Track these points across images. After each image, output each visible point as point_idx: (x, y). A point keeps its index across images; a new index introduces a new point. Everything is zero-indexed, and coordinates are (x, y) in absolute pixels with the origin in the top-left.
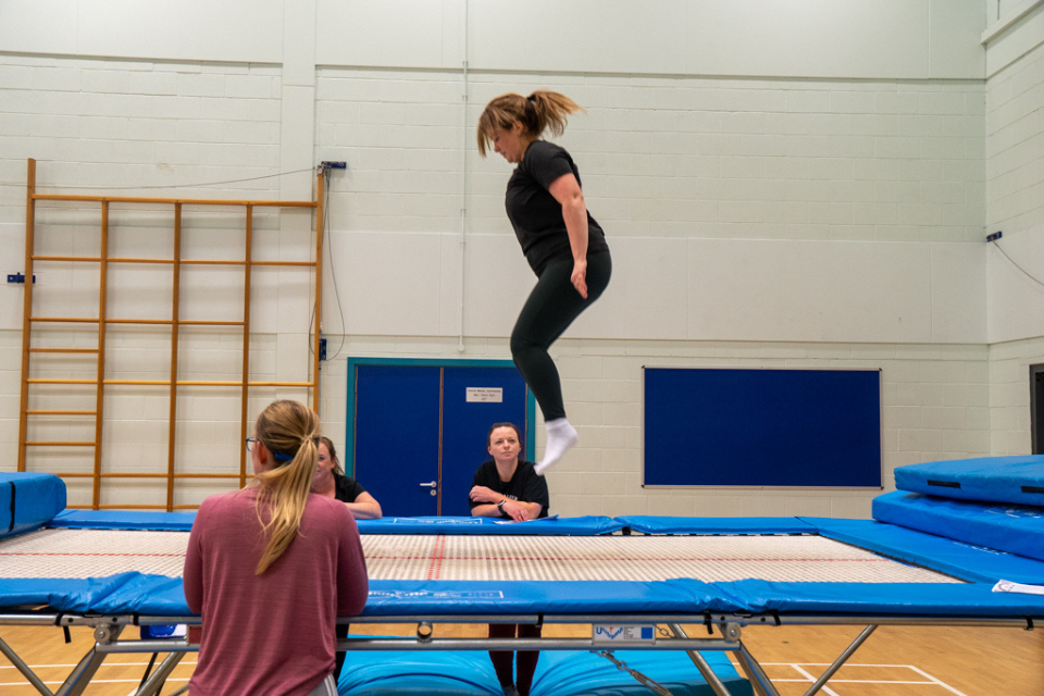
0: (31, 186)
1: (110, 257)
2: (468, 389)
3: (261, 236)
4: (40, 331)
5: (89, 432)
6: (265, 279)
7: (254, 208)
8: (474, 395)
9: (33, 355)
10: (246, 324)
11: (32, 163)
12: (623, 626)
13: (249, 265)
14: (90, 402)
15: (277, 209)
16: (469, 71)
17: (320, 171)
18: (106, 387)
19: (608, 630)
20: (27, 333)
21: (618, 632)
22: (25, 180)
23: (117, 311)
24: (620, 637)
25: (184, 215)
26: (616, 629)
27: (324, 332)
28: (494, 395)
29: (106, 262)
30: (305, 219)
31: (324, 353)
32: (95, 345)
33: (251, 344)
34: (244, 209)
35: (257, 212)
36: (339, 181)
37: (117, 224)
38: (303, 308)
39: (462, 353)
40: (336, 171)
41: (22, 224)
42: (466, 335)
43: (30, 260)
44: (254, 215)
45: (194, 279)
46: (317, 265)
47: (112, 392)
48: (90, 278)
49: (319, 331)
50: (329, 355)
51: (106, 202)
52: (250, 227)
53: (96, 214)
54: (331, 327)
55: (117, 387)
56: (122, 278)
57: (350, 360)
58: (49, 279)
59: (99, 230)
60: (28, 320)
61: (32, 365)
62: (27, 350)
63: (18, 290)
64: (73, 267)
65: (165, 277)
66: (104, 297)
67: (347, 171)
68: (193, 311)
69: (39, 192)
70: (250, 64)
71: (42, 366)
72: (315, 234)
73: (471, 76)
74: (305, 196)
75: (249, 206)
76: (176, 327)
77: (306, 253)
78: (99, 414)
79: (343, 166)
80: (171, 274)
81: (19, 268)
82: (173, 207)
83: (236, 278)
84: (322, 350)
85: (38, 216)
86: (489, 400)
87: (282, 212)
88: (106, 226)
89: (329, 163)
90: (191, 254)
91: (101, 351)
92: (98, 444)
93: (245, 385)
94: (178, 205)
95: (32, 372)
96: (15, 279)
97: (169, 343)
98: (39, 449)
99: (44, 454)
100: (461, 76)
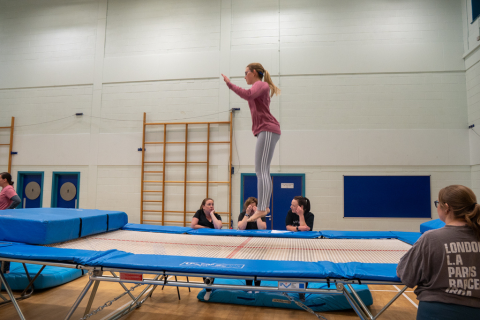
0: (144, 121)
1: (167, 142)
2: (282, 184)
3: (213, 133)
4: (147, 166)
5: (160, 198)
6: (214, 148)
7: (210, 125)
8: (284, 186)
9: (145, 173)
10: (208, 162)
11: (145, 114)
12: (291, 283)
13: (209, 143)
14: (160, 188)
15: (218, 124)
16: (280, 76)
17: (231, 111)
18: (165, 183)
19: (285, 284)
20: (143, 166)
21: (289, 285)
22: (143, 119)
23: (169, 159)
24: (290, 287)
25: (188, 128)
26: (288, 284)
27: (233, 165)
28: (291, 186)
29: (165, 144)
30: (227, 127)
31: (233, 172)
32: (162, 170)
33: (209, 169)
34: (207, 125)
35: (211, 126)
36: (237, 114)
37: (169, 131)
38: (226, 157)
39: (279, 171)
40: (236, 111)
41: (142, 133)
42: (281, 165)
43: (144, 144)
44: (210, 127)
45: (192, 148)
46: (231, 143)
47: (167, 185)
48: (160, 149)
49: (231, 165)
50: (235, 172)
51: (165, 125)
52: (209, 131)
53: (162, 129)
54: (235, 163)
55: (168, 183)
56: (170, 148)
57: (242, 174)
58: (150, 149)
59: (163, 133)
60: (143, 162)
61: (144, 177)
62: (143, 172)
63: (140, 153)
64: (156, 146)
65: (183, 148)
66: (165, 154)
67: (240, 111)
68: (191, 158)
69: (147, 122)
70: (209, 78)
71: (147, 177)
72: (230, 132)
73: (281, 78)
74: (227, 120)
75: (209, 124)
76: (186, 164)
77: (227, 139)
78: (163, 192)
79: (239, 109)
80: (184, 147)
81: (141, 147)
82: (185, 125)
83: (205, 147)
84: (232, 171)
85: (147, 130)
86: (289, 187)
87: (219, 125)
88: (165, 132)
89: (234, 109)
90: (191, 140)
91: (164, 172)
92: (163, 202)
93: (208, 183)
94: (187, 124)
95: (144, 179)
96: (140, 150)
97: (184, 169)
98: (147, 203)
99: (148, 204)
100: (278, 78)
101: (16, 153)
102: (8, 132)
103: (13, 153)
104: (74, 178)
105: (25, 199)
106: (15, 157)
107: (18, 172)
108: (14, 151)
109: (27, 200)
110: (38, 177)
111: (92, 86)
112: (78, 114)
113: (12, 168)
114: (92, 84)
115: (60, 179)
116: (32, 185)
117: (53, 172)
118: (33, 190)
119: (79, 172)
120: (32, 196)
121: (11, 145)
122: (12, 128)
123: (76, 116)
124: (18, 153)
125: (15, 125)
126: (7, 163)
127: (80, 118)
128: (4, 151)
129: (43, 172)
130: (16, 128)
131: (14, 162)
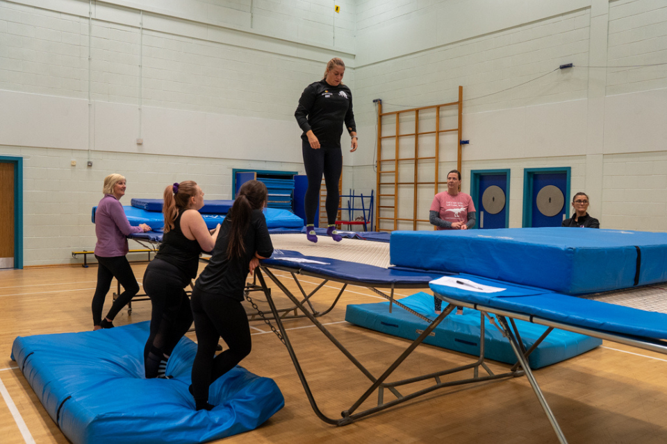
101: (467, 142)
102: (454, 112)
103: (463, 143)
104: (560, 178)
105: (482, 213)
106: (466, 148)
107: (472, 171)
108: (464, 139)
109: (486, 214)
110: (500, 179)
111: (588, 10)
112: (563, 67)
113: (462, 166)
114: (590, 7)
115: (535, 179)
116: (492, 191)
117: (525, 169)
118: (494, 199)
119: (570, 168)
120: (494, 209)
121: (460, 130)
122: (460, 104)
123: (560, 70)
124: (470, 142)
125: (464, 99)
126: (456, 158)
127: (568, 74)
128: (450, 140)
129: (509, 170)
130: (466, 104)
131: (465, 157)
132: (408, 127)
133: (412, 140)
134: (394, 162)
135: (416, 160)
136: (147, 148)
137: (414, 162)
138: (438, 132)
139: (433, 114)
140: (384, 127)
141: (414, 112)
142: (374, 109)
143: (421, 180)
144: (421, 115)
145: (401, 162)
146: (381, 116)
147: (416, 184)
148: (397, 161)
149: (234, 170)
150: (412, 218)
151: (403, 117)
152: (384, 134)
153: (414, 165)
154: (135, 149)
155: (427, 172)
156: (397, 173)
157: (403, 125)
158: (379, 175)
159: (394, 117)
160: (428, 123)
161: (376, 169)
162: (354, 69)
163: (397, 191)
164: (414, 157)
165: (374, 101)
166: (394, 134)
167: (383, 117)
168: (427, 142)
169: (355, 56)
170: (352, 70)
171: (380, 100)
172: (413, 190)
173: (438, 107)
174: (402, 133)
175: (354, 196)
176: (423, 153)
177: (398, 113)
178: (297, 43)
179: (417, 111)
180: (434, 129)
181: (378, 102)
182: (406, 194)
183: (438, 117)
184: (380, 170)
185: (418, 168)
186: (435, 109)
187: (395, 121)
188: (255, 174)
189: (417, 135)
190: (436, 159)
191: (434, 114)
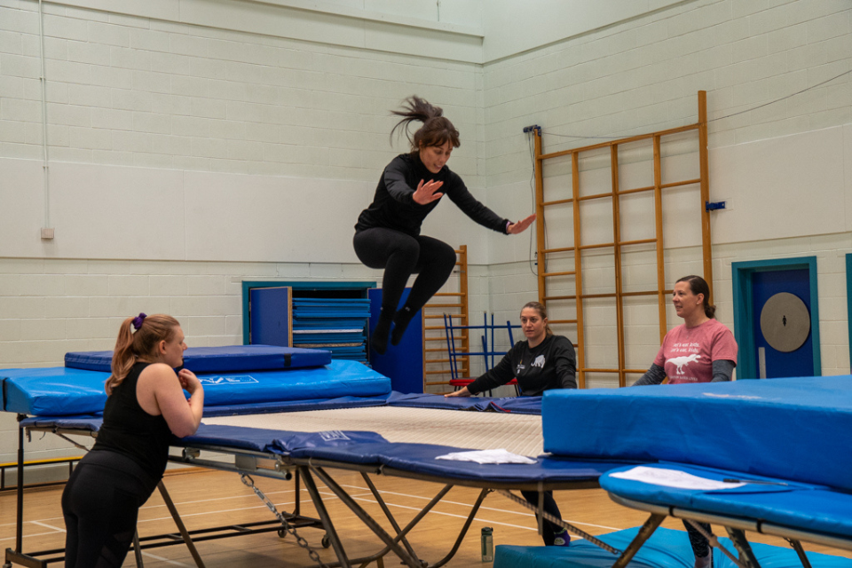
101: (720, 206)
102: (691, 144)
103: (711, 208)
105: (762, 351)
106: (720, 220)
107: (734, 264)
108: (714, 199)
109: (770, 351)
110: (796, 277)
116: (780, 305)
117: (848, 255)
118: (784, 319)
120: (787, 341)
121: (704, 182)
122: (701, 128)
124: (727, 206)
125: (709, 117)
126: (698, 240)
128: (685, 203)
129: (814, 259)
130: (714, 127)
131: (718, 236)
132: (597, 179)
133: (606, 207)
134: (573, 254)
135: (618, 248)
136: (62, 247)
137: (612, 250)
138: (659, 189)
139: (648, 150)
140: (548, 182)
141: (609, 150)
142: (526, 145)
143: (628, 288)
144: (624, 154)
145: (586, 253)
146: (541, 161)
147: (620, 296)
148: (579, 250)
149: (245, 284)
150: (616, 367)
151: (585, 160)
152: (549, 197)
153: (613, 257)
154: (39, 250)
155: (641, 270)
156: (578, 275)
157: (586, 177)
158: (543, 281)
159: (568, 162)
160: (638, 170)
161: (535, 269)
162: (482, 65)
163: (581, 313)
164: (612, 241)
165: (526, 130)
166: (569, 194)
167: (546, 162)
168: (639, 210)
169: (482, 38)
170: (478, 69)
171: (539, 128)
172: (613, 308)
173: (657, 137)
174: (586, 192)
175: (493, 327)
176: (631, 233)
177: (576, 153)
178: (364, 20)
179: (614, 146)
180: (650, 181)
181: (535, 131)
182: (600, 317)
183: (658, 156)
184: (545, 271)
185: (622, 263)
186: (651, 141)
187: (571, 170)
188: (290, 289)
189: (616, 195)
190: (659, 243)
191: (650, 151)
